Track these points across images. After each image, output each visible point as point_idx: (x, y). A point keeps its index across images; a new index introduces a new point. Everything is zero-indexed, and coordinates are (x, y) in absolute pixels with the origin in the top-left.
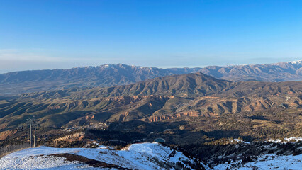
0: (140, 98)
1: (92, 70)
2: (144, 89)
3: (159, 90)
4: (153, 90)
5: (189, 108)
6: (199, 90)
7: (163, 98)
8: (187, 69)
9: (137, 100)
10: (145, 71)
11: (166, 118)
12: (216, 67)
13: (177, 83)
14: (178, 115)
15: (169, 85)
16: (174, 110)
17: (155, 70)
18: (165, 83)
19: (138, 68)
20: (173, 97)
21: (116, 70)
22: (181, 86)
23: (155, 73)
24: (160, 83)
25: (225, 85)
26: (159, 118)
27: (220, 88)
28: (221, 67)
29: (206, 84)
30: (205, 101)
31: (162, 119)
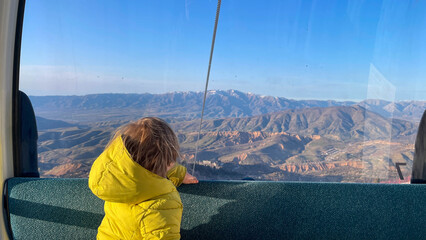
0: (264, 136)
1: (193, 97)
2: (269, 125)
3: (292, 128)
4: (283, 127)
5: (348, 156)
6: (358, 131)
7: (302, 138)
8: (333, 102)
9: (259, 138)
10: (267, 102)
11: (310, 169)
12: (381, 101)
13: (322, 119)
14: (331, 166)
15: (309, 121)
16: (323, 158)
17: (282, 101)
18: (302, 119)
19: (257, 98)
20: (318, 137)
21: (226, 98)
22: (328, 124)
23: (284, 105)
24: (294, 118)
25: (404, 126)
26: (297, 168)
27: (395, 131)
28: (389, 103)
29: (371, 123)
30: (374, 147)
31: (303, 170)
